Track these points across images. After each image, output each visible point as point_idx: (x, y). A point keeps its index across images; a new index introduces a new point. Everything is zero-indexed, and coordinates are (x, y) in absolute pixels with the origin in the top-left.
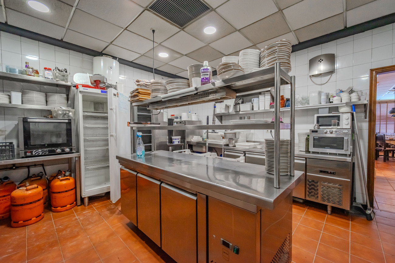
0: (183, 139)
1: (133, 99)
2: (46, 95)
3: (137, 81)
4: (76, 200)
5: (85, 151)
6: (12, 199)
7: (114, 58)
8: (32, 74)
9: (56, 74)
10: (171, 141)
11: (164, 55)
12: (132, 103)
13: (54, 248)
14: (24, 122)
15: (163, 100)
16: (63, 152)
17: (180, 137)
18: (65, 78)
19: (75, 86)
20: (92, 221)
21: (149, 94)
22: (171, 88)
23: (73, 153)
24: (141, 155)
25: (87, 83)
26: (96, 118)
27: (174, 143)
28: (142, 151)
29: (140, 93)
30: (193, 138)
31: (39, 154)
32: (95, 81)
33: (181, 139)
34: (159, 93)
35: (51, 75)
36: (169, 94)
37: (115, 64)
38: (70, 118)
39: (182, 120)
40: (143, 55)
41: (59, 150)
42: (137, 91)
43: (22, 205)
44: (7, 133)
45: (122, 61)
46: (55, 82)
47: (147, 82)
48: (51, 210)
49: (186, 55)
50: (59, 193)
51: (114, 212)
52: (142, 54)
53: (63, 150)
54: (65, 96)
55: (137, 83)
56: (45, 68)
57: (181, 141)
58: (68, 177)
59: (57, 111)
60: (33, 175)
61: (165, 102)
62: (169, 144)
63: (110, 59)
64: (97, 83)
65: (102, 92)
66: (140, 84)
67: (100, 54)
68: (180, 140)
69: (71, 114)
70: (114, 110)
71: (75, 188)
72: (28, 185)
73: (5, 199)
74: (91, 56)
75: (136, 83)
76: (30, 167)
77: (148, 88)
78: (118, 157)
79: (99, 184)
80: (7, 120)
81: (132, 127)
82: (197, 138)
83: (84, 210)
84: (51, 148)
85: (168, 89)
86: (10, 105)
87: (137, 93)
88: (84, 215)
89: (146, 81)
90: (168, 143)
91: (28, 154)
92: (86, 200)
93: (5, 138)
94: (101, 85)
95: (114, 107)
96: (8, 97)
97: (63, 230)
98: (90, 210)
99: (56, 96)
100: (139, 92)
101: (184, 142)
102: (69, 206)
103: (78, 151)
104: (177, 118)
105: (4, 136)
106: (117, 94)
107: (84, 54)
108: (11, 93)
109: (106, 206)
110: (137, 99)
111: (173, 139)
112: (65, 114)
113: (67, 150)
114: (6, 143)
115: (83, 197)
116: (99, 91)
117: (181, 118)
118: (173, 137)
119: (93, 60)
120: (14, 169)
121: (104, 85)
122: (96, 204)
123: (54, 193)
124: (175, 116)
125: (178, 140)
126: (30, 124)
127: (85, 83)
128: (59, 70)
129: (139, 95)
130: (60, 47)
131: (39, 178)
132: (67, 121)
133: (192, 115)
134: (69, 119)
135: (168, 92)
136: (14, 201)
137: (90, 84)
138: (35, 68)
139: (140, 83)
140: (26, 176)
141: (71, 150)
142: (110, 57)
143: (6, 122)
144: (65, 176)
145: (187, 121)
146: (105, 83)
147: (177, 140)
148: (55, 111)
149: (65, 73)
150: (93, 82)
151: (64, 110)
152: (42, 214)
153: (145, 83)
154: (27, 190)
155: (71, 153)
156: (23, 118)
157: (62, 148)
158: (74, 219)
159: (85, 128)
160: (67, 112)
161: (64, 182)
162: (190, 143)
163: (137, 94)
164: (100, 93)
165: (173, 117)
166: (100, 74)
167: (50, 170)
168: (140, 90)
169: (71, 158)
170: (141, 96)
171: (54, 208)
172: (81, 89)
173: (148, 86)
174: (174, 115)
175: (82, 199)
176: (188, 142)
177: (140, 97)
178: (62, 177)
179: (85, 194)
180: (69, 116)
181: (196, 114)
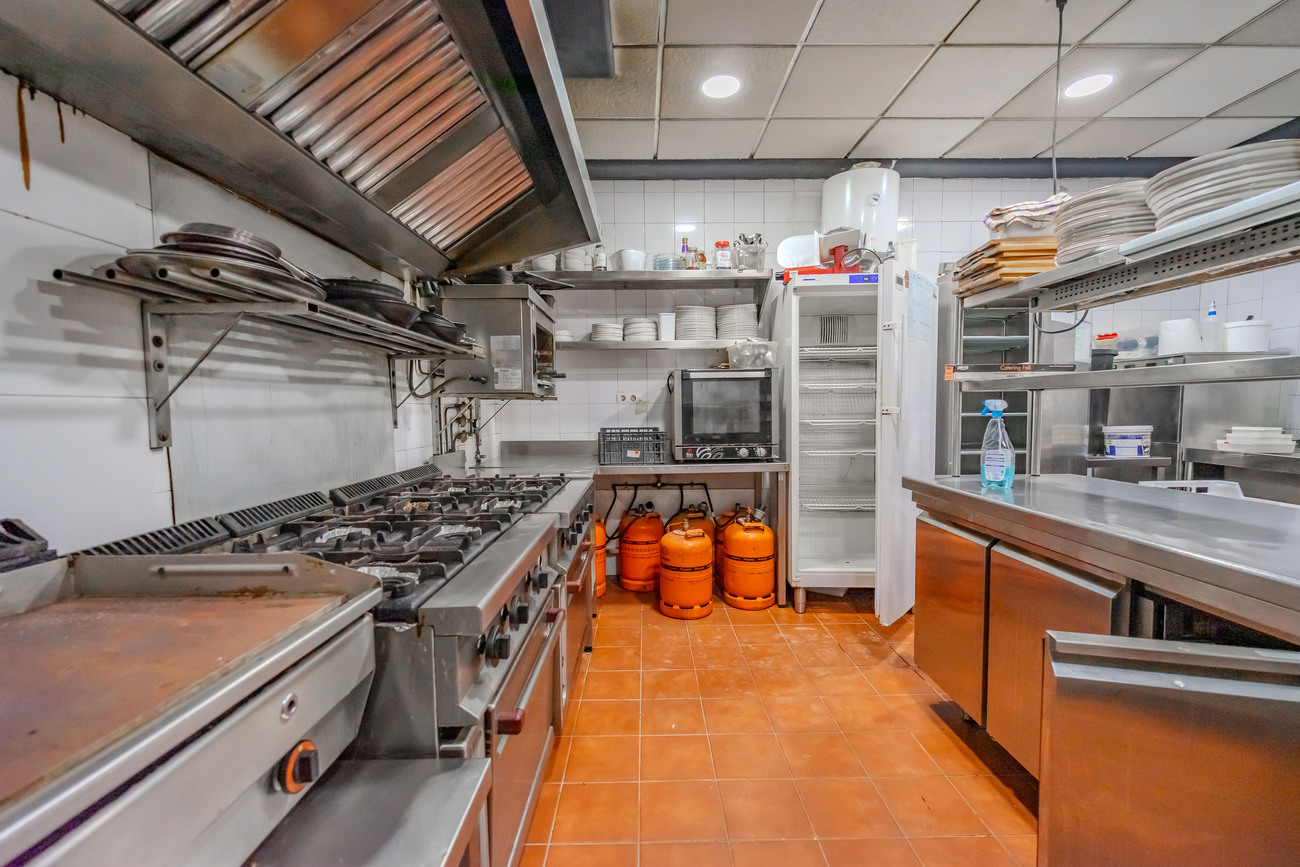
0: (1166, 434)
1: (970, 283)
2: (716, 311)
3: (993, 216)
4: (776, 590)
5: (802, 457)
6: (663, 551)
7: (885, 162)
8: (696, 265)
9: (739, 253)
10: (1098, 443)
11: (1089, 85)
12: (962, 298)
13: (747, 693)
14: (683, 379)
15: (1129, 261)
16: (752, 458)
17: (1149, 428)
18: (756, 258)
19: (780, 277)
20: (824, 660)
21: (1051, 252)
22: (1178, 201)
23: (771, 461)
24: (1001, 484)
25: (808, 262)
26: (825, 365)
27: (1113, 452)
28: (1004, 469)
29: (1005, 255)
30: (1228, 435)
31: (707, 456)
32: (833, 252)
33: (1154, 437)
34: (1099, 236)
35: (729, 257)
36: (1163, 232)
37: (887, 181)
38: (768, 367)
39: (1161, 354)
40: (995, 118)
41: (743, 452)
42: (993, 251)
43: (678, 569)
44: (650, 406)
45: (910, 168)
46: (735, 274)
47: (1037, 210)
48: (724, 600)
49: (1219, 43)
50: (742, 559)
51: (883, 656)
52: (990, 115)
53: (752, 452)
54: (753, 307)
55: (994, 222)
56: (718, 245)
57: (1152, 447)
58: (760, 525)
59: (741, 350)
60: (691, 506)
61: (1135, 269)
62: (1091, 456)
63: (871, 171)
64: (836, 257)
65: (852, 280)
66: (1005, 224)
67: (846, 163)
68: (1147, 441)
69: (769, 354)
70: (897, 331)
71: (775, 556)
72: (686, 526)
73: (649, 551)
74: (816, 180)
75: (990, 220)
76: (684, 487)
77: (1036, 229)
78: (907, 483)
79: (832, 559)
80: (651, 379)
81: (961, 384)
82: (1259, 435)
83: (793, 620)
84: (729, 445)
85: (1157, 214)
86: (657, 345)
87: (991, 257)
88: (797, 633)
89: (1030, 207)
90: (1087, 450)
91: (689, 455)
92: (800, 597)
93: (647, 419)
94: (848, 261)
95: (896, 320)
96: (653, 325)
97: (758, 656)
98: (813, 626)
99: (736, 311)
100: (1002, 252)
101: (1171, 450)
102: (760, 599)
103: (783, 457)
104: (1132, 345)
105: (645, 415)
106: (907, 277)
107: (797, 181)
108: (659, 317)
109: (854, 630)
110: (995, 278)
111: (1111, 437)
112: (757, 357)
113: (761, 451)
114: (648, 429)
115: (793, 585)
116: (842, 279)
117: (1153, 343)
118: (1107, 430)
119: (821, 191)
120: (659, 488)
121: (857, 259)
122: (824, 615)
123: (730, 557)
124: (1121, 338)
125: (1139, 442)
126: (692, 384)
127: (806, 262)
128: (746, 241)
129: (1001, 263)
130: (745, 179)
131: (701, 514)
132: (761, 374)
133: (1227, 325)
134: (766, 369)
135: (1157, 223)
136: (667, 557)
137: (817, 263)
138: (700, 249)
139: (1008, 218)
140: (677, 507)
141: (769, 452)
142: (872, 166)
143: (649, 382)
144: (753, 519)
145: (1189, 354)
146: (858, 251)
147: (1129, 441)
148: (737, 349)
149: (758, 245)
150: (826, 254)
151: (755, 346)
152: (711, 602)
153: (1028, 214)
154: (687, 538)
155: (768, 461)
156: (682, 371)
157: (750, 445)
158: (776, 637)
159: (804, 393)
160: (763, 351)
161: (752, 535)
162: (1210, 459)
163: (992, 261)
164: (848, 283)
165: (1106, 344)
166: (845, 226)
167: (721, 499)
168: (1004, 246)
169: (761, 473)
170: (1010, 266)
171: (731, 594)
172: (798, 280)
173: (1036, 225)
174: (1115, 335)
175: (791, 591)
176: (1191, 453)
177: (1004, 270)
178: (746, 521)
179: (798, 579)
180: (765, 362)
181: (1250, 318)
